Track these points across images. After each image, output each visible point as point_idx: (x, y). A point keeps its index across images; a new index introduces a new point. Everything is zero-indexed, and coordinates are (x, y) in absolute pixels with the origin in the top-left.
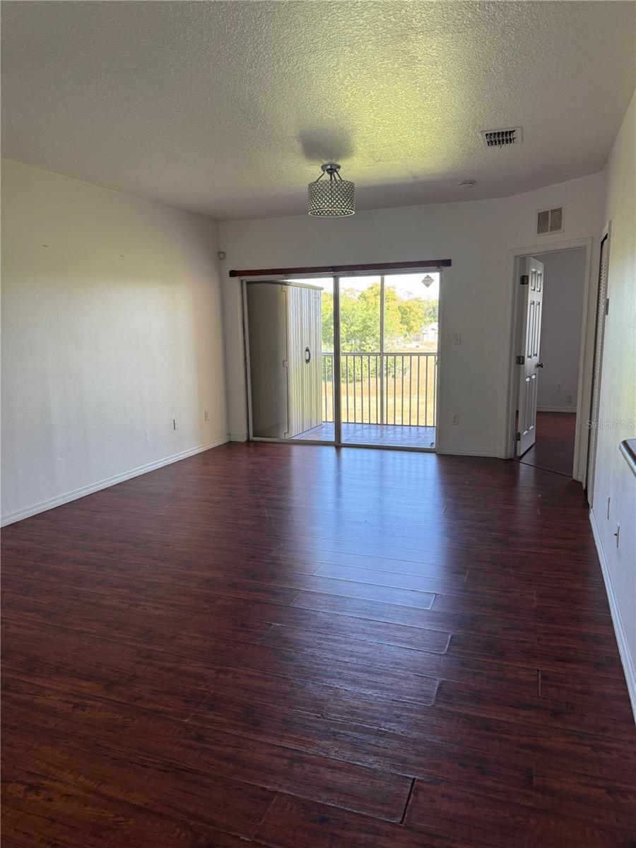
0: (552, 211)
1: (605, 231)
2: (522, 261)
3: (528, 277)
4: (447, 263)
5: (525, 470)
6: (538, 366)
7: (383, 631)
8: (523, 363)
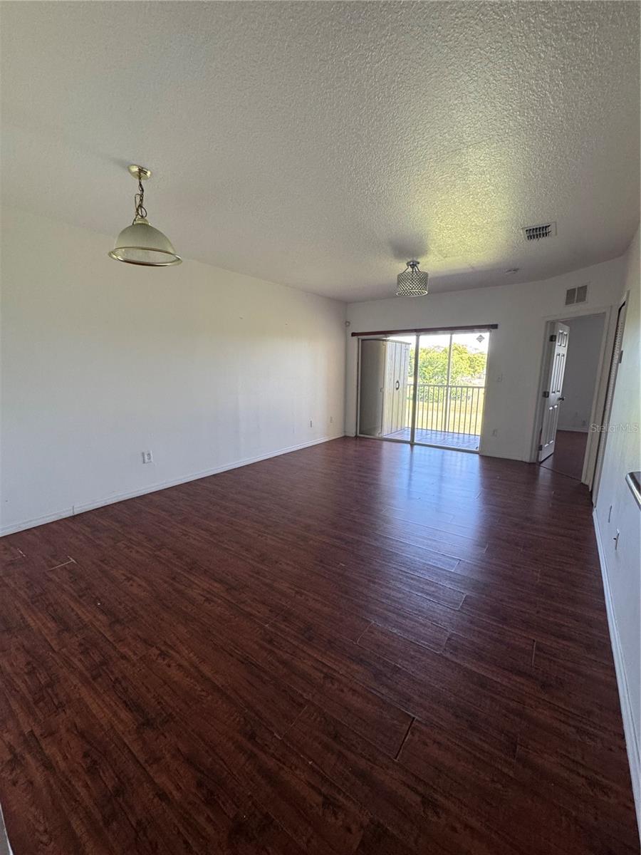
0: (578, 288)
1: (624, 299)
2: (552, 325)
3: (555, 336)
4: (495, 327)
5: (544, 472)
6: (560, 399)
7: (415, 582)
8: (548, 396)
